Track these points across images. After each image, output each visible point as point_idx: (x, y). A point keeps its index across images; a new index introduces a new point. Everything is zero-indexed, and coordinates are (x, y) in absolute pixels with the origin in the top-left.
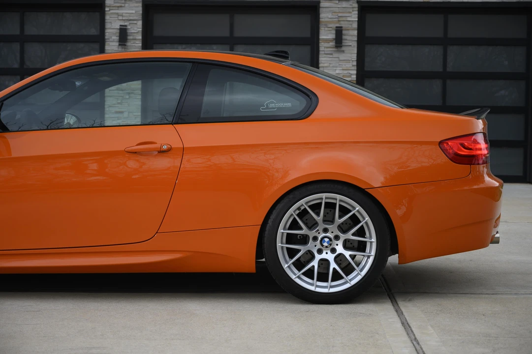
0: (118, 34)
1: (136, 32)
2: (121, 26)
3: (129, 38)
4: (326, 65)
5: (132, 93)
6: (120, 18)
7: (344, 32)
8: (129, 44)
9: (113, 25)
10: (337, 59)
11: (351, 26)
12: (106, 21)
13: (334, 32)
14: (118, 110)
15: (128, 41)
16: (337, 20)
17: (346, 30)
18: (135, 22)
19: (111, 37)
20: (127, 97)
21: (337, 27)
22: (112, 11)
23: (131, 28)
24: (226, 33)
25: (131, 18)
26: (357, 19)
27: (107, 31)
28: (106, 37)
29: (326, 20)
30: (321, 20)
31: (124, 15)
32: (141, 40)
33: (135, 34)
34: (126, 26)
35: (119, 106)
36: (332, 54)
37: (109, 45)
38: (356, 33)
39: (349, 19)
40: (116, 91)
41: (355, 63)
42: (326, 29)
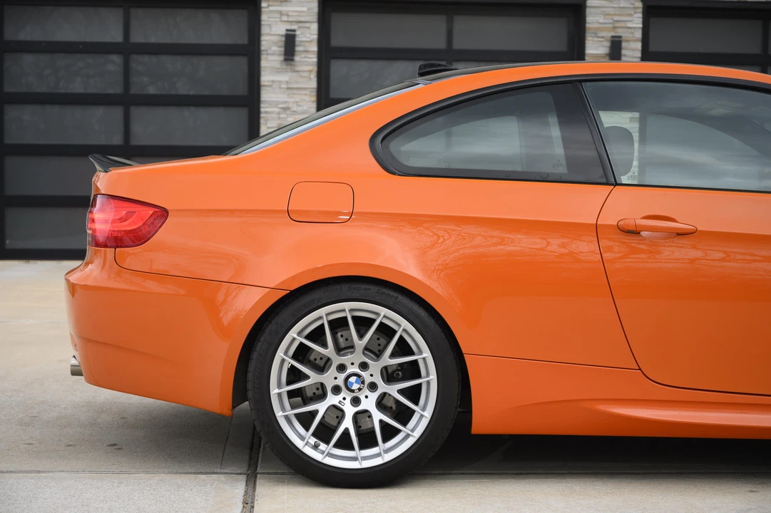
0: (283, 44)
1: (308, 40)
2: (287, 30)
3: (297, 49)
6: (285, 18)
7: (624, 44)
8: (297, 58)
9: (273, 29)
11: (631, 35)
12: (263, 23)
13: (608, 44)
15: (296, 53)
16: (611, 25)
17: (628, 41)
18: (307, 25)
19: (270, 49)
21: (613, 37)
22: (271, 8)
23: (302, 34)
24: (442, 44)
25: (302, 19)
26: (641, 26)
27: (263, 38)
28: (262, 48)
29: (596, 26)
30: (587, 25)
31: (290, 14)
32: (316, 53)
33: (307, 44)
34: (294, 31)
37: (267, 60)
38: (639, 45)
39: (629, 25)
42: (595, 39)
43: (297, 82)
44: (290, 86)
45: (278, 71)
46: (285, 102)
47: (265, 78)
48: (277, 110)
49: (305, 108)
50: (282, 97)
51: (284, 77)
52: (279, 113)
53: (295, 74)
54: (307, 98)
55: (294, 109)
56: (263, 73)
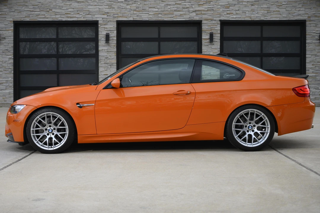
0: (105, 37)
1: (113, 36)
2: (106, 33)
3: (110, 39)
4: (205, 51)
5: (112, 65)
6: (106, 29)
7: (214, 35)
8: (110, 42)
9: (102, 33)
10: (211, 48)
11: (217, 32)
12: (99, 31)
13: (209, 35)
14: (105, 73)
16: (210, 29)
17: (215, 34)
18: (113, 31)
19: (101, 39)
20: (110, 67)
21: (210, 33)
22: (101, 26)
23: (111, 34)
24: (157, 36)
25: (111, 30)
26: (220, 29)
27: (99, 36)
28: (99, 39)
29: (205, 29)
30: (202, 29)
31: (107, 28)
32: (116, 40)
33: (113, 37)
34: (109, 33)
35: (106, 71)
36: (208, 46)
37: (100, 43)
38: (219, 35)
39: (216, 29)
40: (104, 64)
41: (219, 50)
42: (205, 34)
43: (110, 49)
44: (108, 51)
45: (104, 46)
46: (107, 56)
47: (100, 48)
48: (104, 58)
49: (113, 57)
50: (105, 54)
51: (106, 48)
52: (104, 59)
53: (110, 47)
54: (113, 54)
55: (109, 58)
56: (99, 47)
